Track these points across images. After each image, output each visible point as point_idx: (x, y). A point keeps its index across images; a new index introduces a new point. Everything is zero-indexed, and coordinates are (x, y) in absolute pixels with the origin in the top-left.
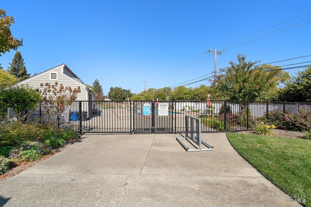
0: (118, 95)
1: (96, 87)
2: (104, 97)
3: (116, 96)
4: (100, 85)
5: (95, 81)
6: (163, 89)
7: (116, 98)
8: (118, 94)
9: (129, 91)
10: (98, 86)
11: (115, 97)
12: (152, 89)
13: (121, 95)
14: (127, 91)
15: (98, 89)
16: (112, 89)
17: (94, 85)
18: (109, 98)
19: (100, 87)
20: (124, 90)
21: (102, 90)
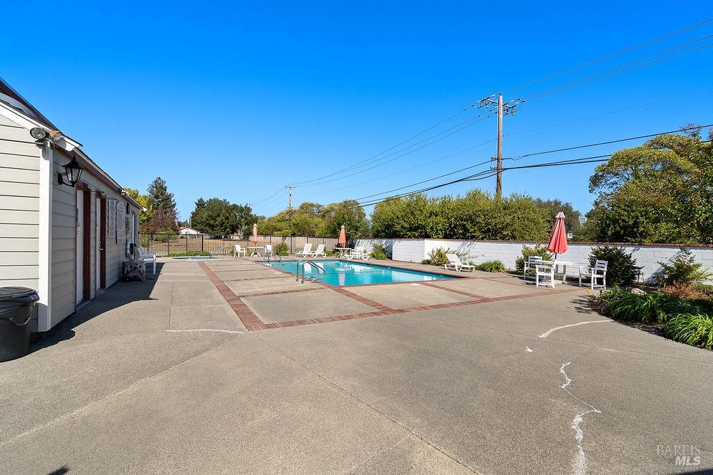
0: (219, 219)
1: (157, 197)
2: (180, 225)
3: (212, 222)
4: (169, 191)
5: (156, 182)
6: (341, 204)
7: (212, 227)
8: (219, 215)
9: (249, 210)
10: (162, 194)
11: (209, 225)
12: (312, 205)
13: (227, 218)
14: (241, 210)
15: (162, 203)
16: (200, 204)
17: (151, 192)
18: (194, 227)
19: (168, 198)
20: (235, 207)
21: (174, 205)
